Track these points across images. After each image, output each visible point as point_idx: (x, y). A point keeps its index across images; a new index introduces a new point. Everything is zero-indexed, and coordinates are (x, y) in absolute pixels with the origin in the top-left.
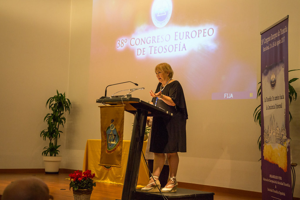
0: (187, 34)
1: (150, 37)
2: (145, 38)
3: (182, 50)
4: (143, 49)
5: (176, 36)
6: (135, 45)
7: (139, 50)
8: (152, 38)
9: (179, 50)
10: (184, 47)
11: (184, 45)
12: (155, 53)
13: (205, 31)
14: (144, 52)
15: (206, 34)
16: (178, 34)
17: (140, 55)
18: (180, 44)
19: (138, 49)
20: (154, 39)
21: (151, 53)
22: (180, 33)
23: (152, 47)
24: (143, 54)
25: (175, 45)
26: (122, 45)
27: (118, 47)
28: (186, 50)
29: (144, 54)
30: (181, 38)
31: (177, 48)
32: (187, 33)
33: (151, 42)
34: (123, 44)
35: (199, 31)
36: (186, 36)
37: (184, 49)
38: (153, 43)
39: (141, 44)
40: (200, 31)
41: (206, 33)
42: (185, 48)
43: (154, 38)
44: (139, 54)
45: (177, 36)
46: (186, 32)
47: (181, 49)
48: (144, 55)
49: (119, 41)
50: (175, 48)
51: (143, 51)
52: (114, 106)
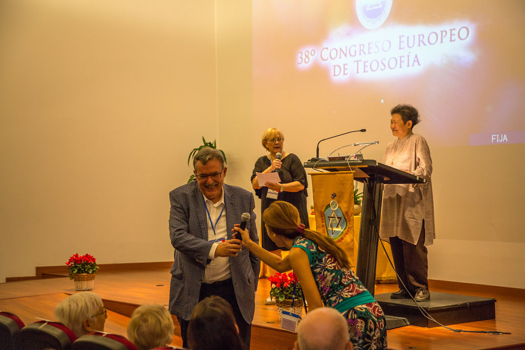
0: (421, 39)
1: (355, 46)
2: (346, 47)
3: (413, 65)
4: (344, 65)
5: (400, 42)
6: (329, 58)
7: (337, 68)
8: (358, 47)
9: (408, 66)
10: (416, 60)
11: (416, 56)
12: (365, 72)
13: (453, 32)
14: (346, 71)
15: (455, 37)
16: (404, 39)
17: (338, 75)
18: (408, 56)
19: (335, 66)
20: (362, 49)
21: (358, 72)
22: (408, 37)
23: (359, 62)
24: (344, 74)
25: (401, 57)
26: (307, 60)
27: (299, 64)
28: (419, 65)
29: (346, 74)
30: (411, 45)
31: (403, 61)
32: (421, 37)
33: (358, 53)
34: (309, 58)
35: (442, 32)
36: (419, 41)
37: (416, 63)
38: (360, 54)
39: (340, 58)
40: (444, 33)
41: (454, 35)
42: (418, 61)
43: (362, 46)
44: (336, 74)
45: (403, 42)
46: (419, 35)
47: (411, 64)
48: (345, 76)
49: (300, 54)
50: (401, 62)
51: (344, 69)
52: (335, 174)
